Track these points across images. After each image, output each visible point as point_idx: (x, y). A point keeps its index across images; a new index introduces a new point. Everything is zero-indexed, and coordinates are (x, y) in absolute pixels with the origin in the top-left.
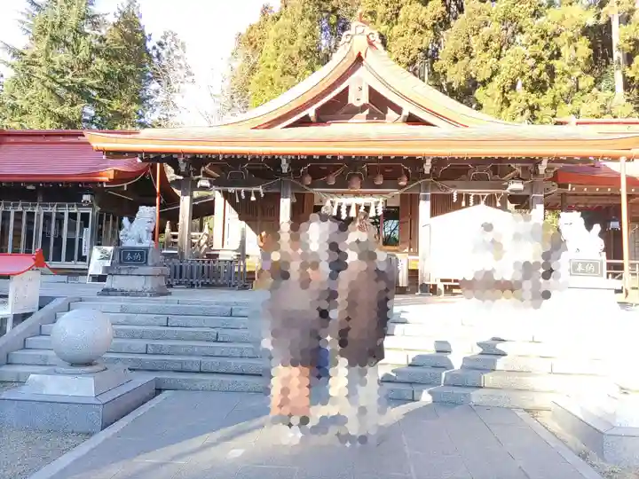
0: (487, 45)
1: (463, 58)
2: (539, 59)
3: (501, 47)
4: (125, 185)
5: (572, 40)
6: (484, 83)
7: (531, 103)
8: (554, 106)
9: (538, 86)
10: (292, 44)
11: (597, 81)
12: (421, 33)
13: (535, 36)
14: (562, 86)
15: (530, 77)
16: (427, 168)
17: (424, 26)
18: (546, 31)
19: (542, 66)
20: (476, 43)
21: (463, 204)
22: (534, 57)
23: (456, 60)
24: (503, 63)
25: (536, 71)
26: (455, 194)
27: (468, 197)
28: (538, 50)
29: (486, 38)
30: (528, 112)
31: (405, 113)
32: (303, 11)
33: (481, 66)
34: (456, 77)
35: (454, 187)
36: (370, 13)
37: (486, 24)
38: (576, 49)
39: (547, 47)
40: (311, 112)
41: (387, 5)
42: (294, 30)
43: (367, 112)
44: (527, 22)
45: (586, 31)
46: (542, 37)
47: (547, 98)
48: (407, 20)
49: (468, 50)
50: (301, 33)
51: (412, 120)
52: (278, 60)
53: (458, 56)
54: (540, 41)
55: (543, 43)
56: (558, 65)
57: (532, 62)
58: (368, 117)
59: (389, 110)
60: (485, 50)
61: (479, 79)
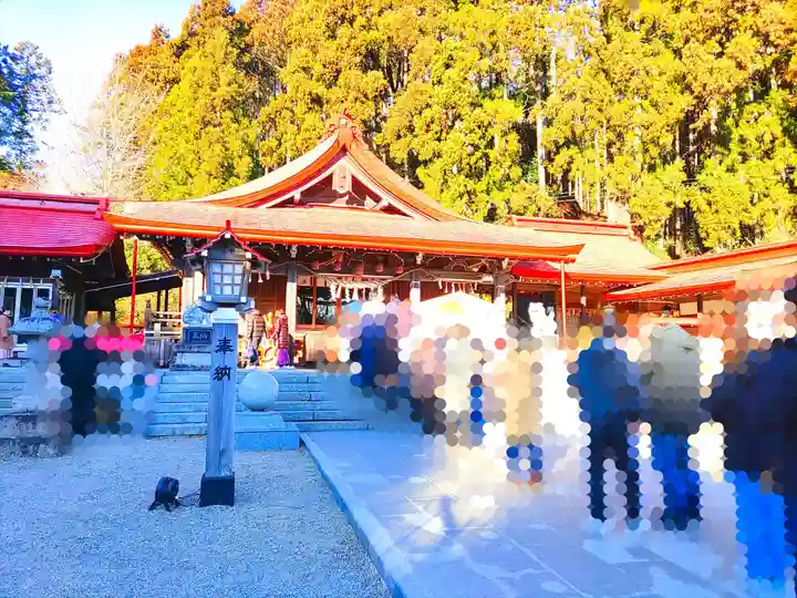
0: (428, 126)
1: (405, 136)
2: (476, 148)
3: (442, 131)
4: (94, 260)
5: (505, 134)
6: (425, 163)
7: (469, 189)
8: (488, 192)
9: (475, 174)
10: (215, 90)
11: (524, 174)
12: (363, 103)
13: (472, 126)
14: (496, 173)
15: (468, 164)
16: (419, 260)
17: (366, 96)
18: (482, 122)
19: (478, 154)
20: (418, 123)
21: (446, 291)
22: (472, 145)
23: (399, 137)
24: (444, 147)
25: (474, 159)
26: (440, 284)
27: (450, 284)
28: (474, 138)
29: (429, 120)
30: (466, 198)
31: (384, 203)
32: (226, 54)
33: (424, 146)
34: (399, 153)
35: (439, 276)
36: (304, 69)
37: (428, 106)
38: (507, 141)
39: (483, 137)
40: (297, 195)
41: (324, 66)
42: (214, 74)
43: (347, 197)
44: (465, 110)
45: (516, 127)
46: (479, 127)
47: (482, 185)
48: (348, 87)
49: (411, 129)
50: (224, 79)
51: (390, 210)
52: (197, 106)
53: (402, 134)
54: (477, 130)
55: (480, 133)
56: (492, 154)
57: (470, 149)
58: (348, 202)
59: (368, 198)
60: (427, 131)
61: (420, 158)
